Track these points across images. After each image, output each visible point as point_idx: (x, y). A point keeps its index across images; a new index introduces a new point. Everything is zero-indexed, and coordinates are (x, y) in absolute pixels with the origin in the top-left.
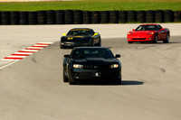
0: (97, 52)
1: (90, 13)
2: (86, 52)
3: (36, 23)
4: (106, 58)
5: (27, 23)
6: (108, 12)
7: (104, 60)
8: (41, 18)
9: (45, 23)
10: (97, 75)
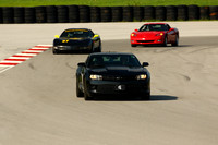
0: (119, 59)
1: (99, 9)
2: (105, 59)
3: (34, 21)
4: (130, 67)
5: (22, 21)
6: (121, 8)
7: (129, 69)
8: (39, 15)
9: (45, 21)
10: (120, 88)
